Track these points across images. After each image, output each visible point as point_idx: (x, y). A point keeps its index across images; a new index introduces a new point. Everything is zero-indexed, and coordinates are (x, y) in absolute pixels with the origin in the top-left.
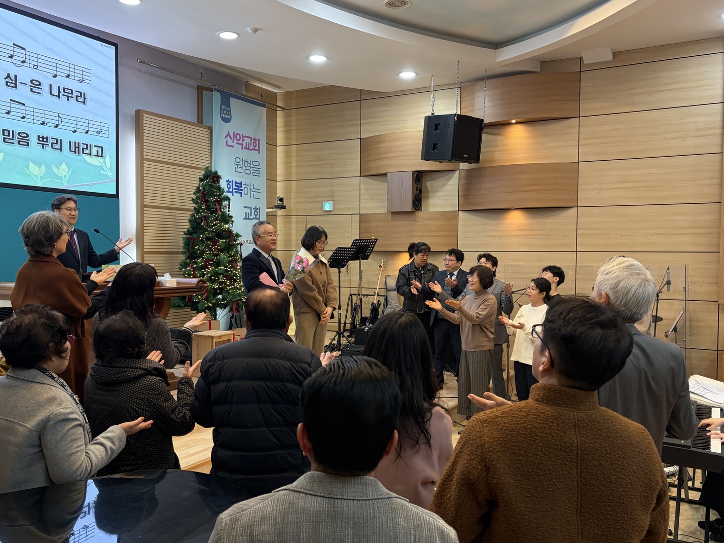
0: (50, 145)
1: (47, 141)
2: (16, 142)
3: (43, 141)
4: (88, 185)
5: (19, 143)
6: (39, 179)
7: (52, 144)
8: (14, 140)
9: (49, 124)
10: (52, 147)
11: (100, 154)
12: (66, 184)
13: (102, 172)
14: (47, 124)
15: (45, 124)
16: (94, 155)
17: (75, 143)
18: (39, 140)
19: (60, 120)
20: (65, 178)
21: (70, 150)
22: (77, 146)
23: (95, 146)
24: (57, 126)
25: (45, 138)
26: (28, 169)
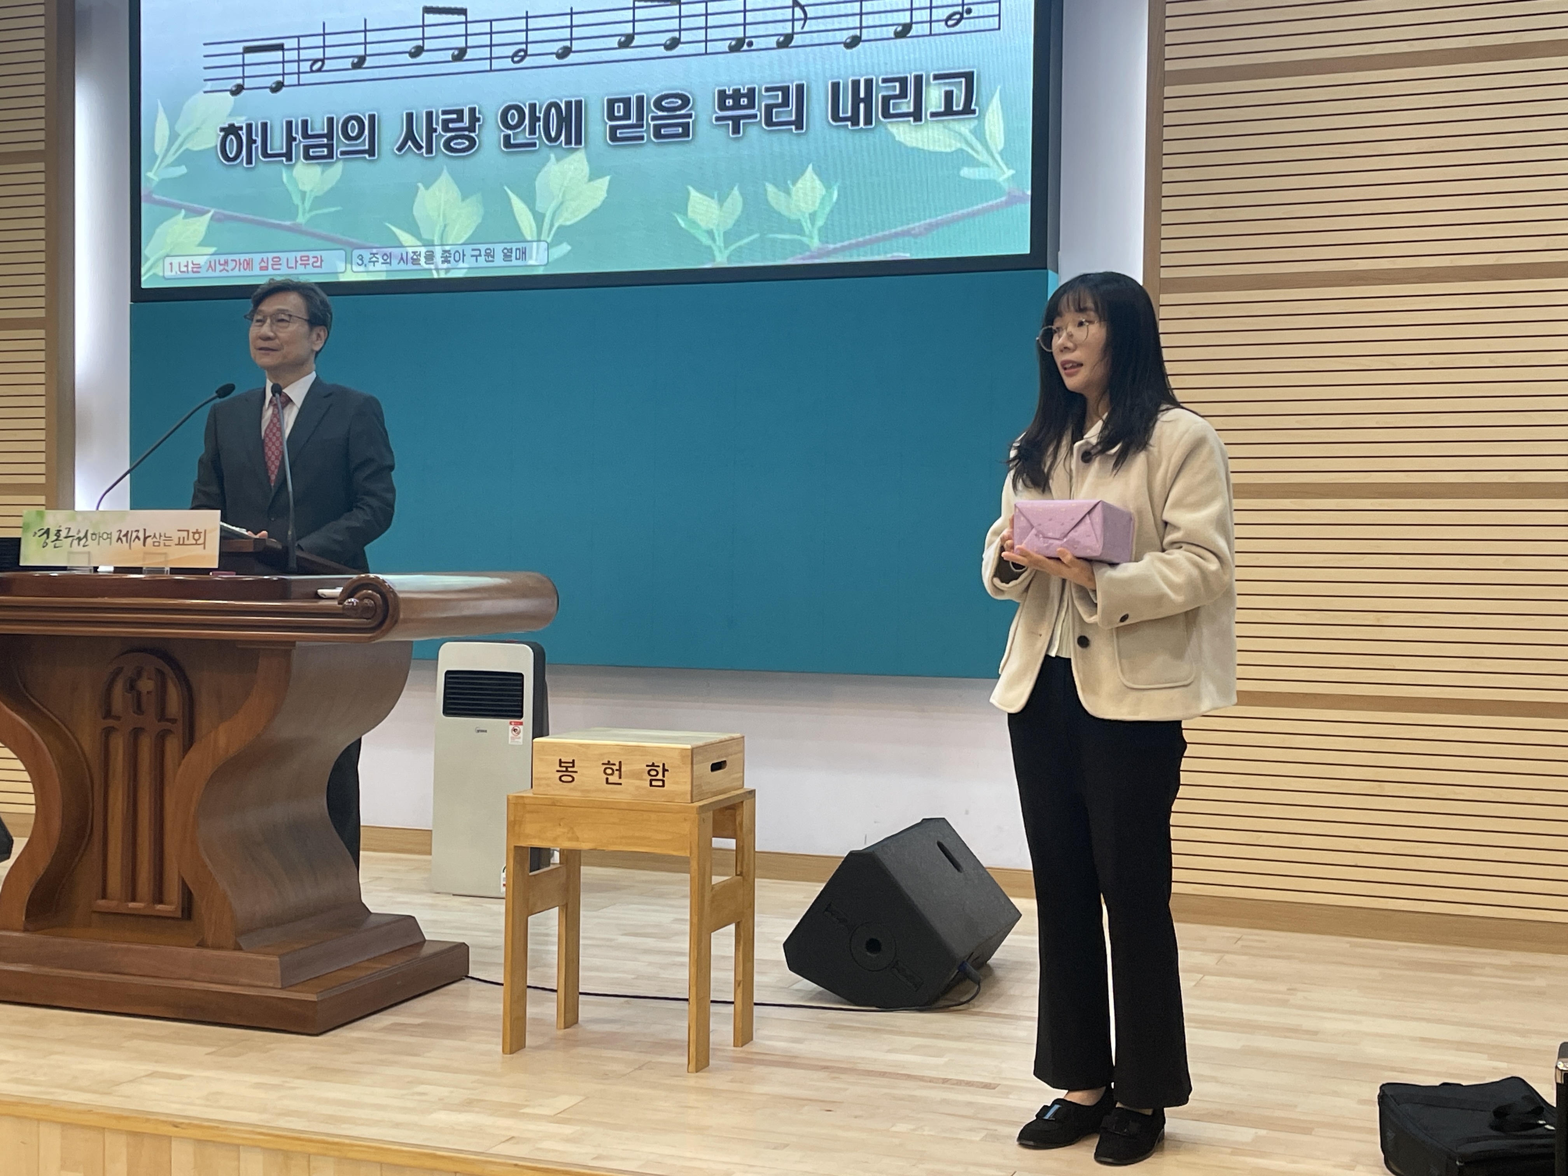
0: (762, 115)
1: (751, 105)
2: (648, 131)
3: (737, 106)
4: (903, 234)
5: (658, 135)
6: (720, 241)
7: (769, 108)
8: (642, 126)
9: (758, 43)
10: (769, 122)
11: (959, 104)
12: (815, 243)
13: (965, 172)
14: (750, 44)
15: (745, 47)
16: (933, 115)
17: (856, 84)
18: (722, 107)
19: (802, 16)
20: (813, 223)
21: (836, 117)
22: (862, 95)
23: (936, 77)
24: (786, 42)
25: (744, 96)
26: (684, 212)
